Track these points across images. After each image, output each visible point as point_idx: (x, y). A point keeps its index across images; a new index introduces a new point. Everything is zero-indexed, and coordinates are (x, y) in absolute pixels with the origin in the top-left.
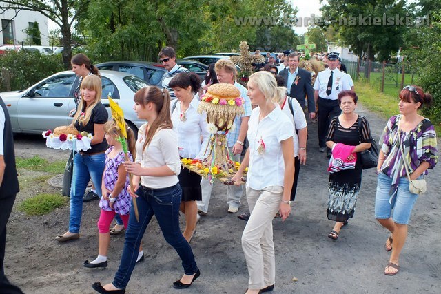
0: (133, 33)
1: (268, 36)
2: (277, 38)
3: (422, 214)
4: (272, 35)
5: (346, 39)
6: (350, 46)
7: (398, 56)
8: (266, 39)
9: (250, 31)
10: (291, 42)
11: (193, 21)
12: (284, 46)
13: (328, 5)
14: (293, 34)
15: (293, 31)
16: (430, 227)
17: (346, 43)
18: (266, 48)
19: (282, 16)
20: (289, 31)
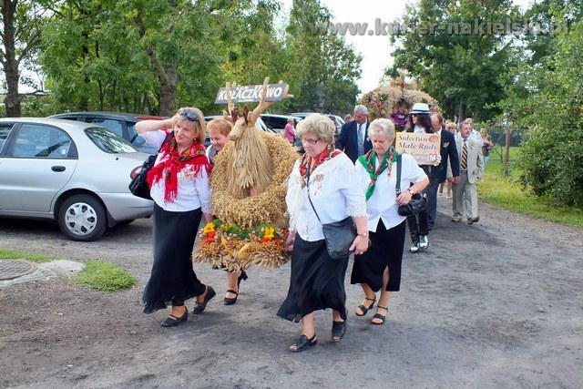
0: (106, 70)
1: (321, 94)
2: (332, 95)
3: (524, 319)
4: (326, 92)
8: (317, 98)
9: (293, 85)
11: (195, 52)
13: (402, 48)
15: (356, 87)
16: (532, 336)
19: (339, 65)
20: (350, 86)
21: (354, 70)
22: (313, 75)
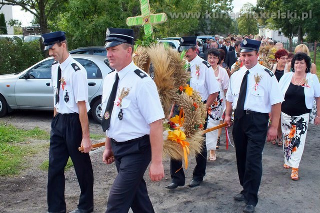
1: (208, 22)
2: (215, 23)
5: (277, 23)
6: (280, 29)
8: (206, 25)
10: (228, 26)
12: (222, 30)
14: (229, 20)
17: (277, 27)
18: (206, 32)
21: (228, 7)
22: (203, 10)
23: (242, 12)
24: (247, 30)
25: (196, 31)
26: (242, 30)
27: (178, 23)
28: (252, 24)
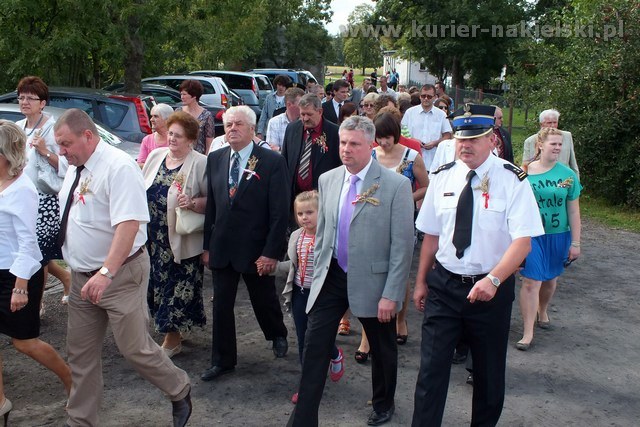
1: (282, 40)
2: (297, 43)
4: (289, 39)
5: (416, 48)
6: (423, 60)
7: (502, 78)
8: (278, 45)
9: (253, 33)
10: (322, 50)
12: (309, 58)
14: (325, 37)
15: (326, 32)
17: (416, 55)
18: (279, 60)
20: (318, 32)
21: (322, 11)
22: (273, 16)
23: (351, 21)
24: (360, 58)
25: (259, 57)
26: (351, 57)
27: (222, 41)
28: (371, 45)
